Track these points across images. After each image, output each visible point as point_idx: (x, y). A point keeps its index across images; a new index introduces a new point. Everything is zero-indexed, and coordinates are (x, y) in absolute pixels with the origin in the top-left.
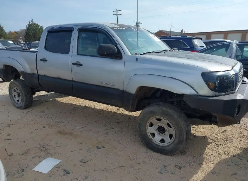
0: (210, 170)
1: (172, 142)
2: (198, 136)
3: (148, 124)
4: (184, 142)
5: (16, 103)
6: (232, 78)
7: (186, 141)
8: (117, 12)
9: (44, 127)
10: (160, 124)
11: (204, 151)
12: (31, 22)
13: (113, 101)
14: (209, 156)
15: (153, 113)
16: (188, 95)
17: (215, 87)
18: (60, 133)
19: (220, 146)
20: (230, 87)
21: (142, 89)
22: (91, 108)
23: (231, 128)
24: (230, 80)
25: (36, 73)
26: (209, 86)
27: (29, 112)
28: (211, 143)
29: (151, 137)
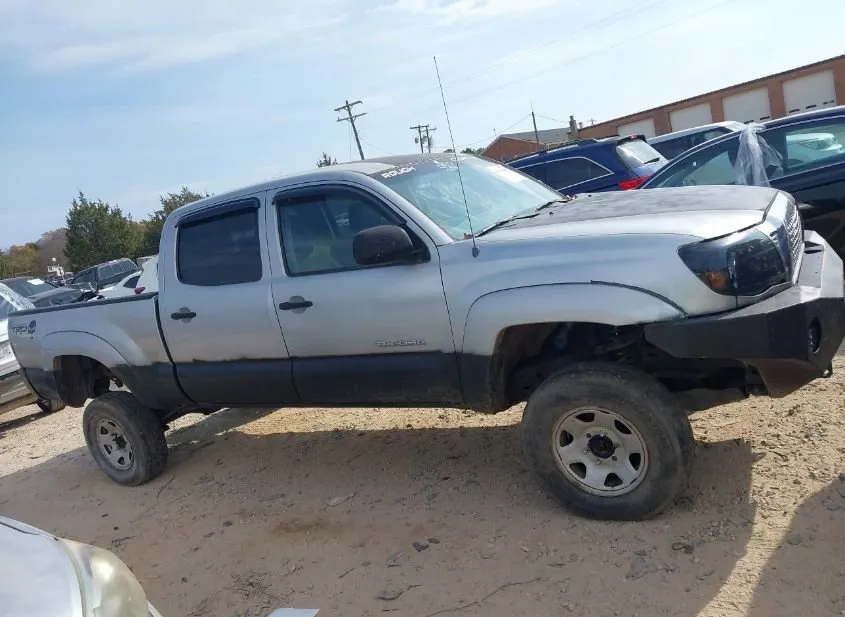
0: (780, 535)
1: (643, 474)
2: (718, 444)
3: (557, 439)
4: (681, 469)
5: (118, 470)
6: (773, 244)
7: (685, 463)
8: (349, 110)
9: (228, 524)
10: (594, 429)
11: (748, 484)
12: (79, 203)
13: (430, 391)
14: (767, 495)
15: (563, 401)
16: (655, 322)
17: (730, 281)
18: (285, 528)
19: (792, 459)
20: (773, 272)
21: (511, 336)
22: (354, 431)
23: (814, 397)
24: (766, 251)
25: (167, 360)
26: (709, 283)
27: (163, 488)
28: (763, 455)
29: (576, 476)
